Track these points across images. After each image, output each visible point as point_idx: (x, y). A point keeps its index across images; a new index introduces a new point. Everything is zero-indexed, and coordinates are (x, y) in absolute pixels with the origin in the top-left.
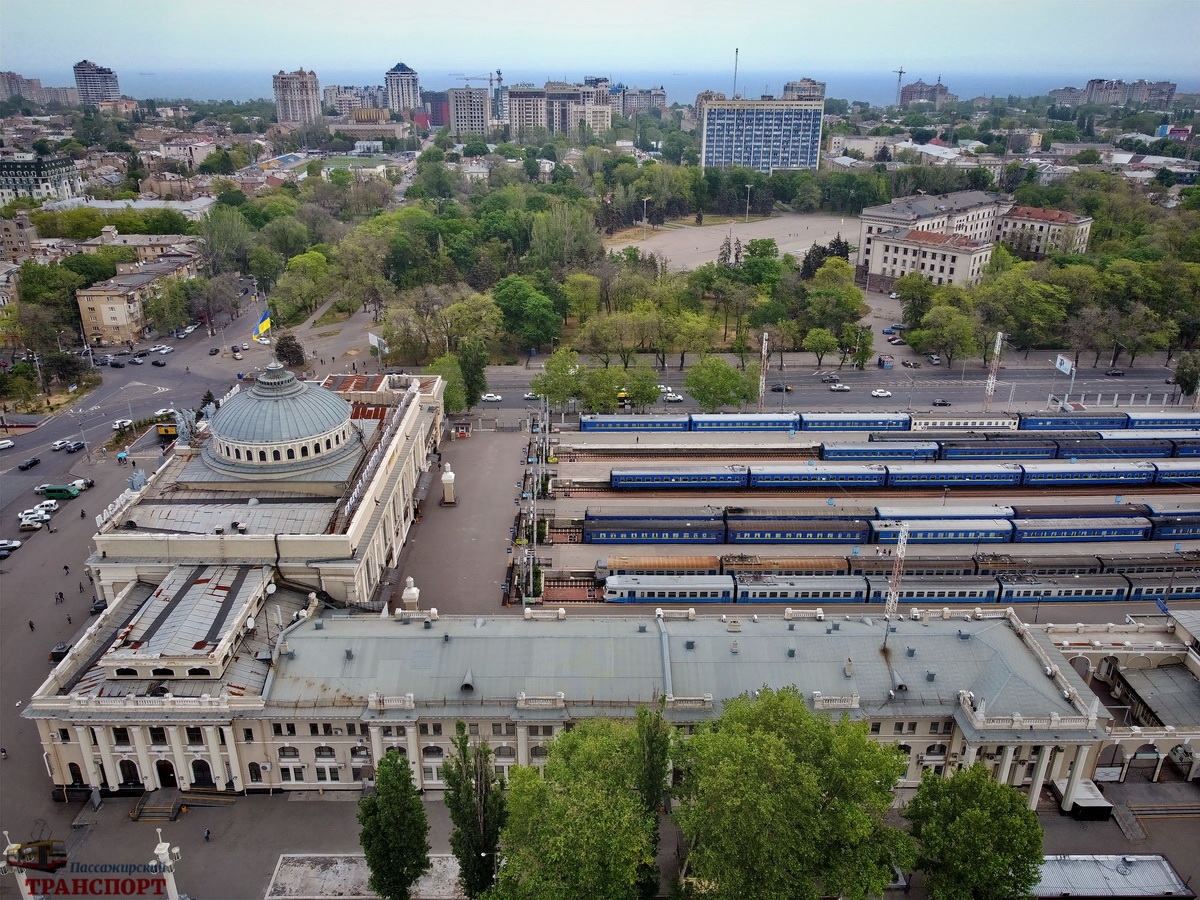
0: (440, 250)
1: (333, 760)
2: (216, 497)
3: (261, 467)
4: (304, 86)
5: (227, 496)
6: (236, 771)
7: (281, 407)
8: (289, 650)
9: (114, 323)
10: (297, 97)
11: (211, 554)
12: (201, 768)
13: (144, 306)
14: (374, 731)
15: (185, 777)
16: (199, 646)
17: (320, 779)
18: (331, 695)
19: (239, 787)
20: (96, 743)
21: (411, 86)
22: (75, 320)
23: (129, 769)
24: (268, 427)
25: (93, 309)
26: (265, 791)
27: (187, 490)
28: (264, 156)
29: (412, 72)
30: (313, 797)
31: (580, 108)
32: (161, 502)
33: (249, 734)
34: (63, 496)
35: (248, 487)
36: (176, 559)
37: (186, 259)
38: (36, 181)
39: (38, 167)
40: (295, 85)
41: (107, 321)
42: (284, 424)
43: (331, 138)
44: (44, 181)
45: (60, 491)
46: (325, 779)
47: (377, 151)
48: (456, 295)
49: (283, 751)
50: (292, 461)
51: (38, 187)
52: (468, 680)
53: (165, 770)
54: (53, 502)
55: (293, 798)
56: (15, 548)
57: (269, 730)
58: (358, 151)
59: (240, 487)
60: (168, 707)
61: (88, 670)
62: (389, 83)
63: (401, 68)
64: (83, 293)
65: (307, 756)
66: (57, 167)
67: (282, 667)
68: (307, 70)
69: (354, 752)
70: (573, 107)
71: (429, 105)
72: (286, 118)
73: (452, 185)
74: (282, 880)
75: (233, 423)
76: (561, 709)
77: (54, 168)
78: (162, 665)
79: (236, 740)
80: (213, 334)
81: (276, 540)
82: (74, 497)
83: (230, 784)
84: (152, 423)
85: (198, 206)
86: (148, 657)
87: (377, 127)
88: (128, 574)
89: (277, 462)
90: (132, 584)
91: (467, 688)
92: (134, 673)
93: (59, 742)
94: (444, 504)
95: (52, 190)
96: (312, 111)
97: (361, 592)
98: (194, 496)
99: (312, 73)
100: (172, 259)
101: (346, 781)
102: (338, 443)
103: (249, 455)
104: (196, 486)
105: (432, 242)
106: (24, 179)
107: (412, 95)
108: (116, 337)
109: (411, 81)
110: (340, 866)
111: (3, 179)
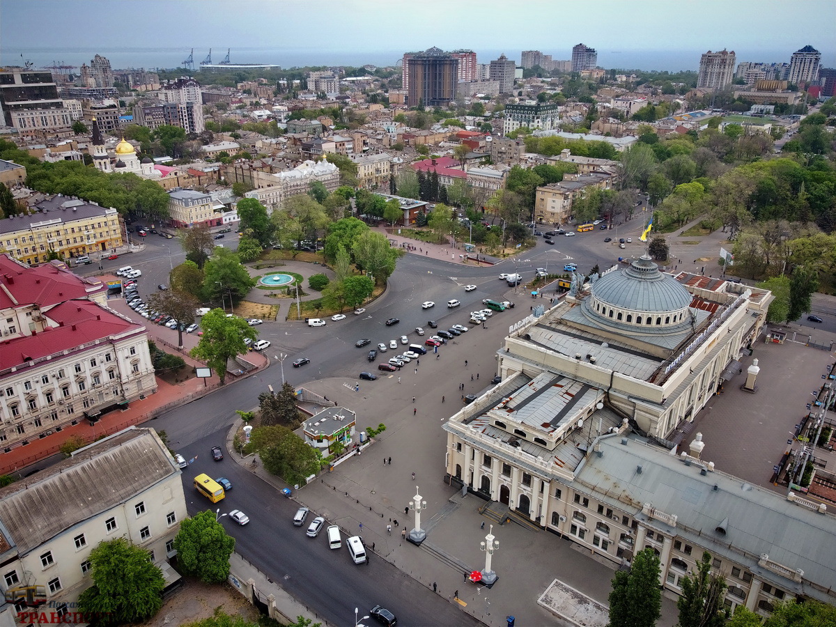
0: (800, 194)
1: (607, 535)
2: (582, 335)
3: (617, 324)
4: (723, 62)
5: (589, 336)
6: (544, 513)
7: (642, 287)
8: (600, 450)
9: (552, 210)
10: (716, 70)
11: (570, 370)
12: (525, 501)
13: (573, 202)
14: (641, 529)
15: (514, 503)
16: (545, 425)
17: (594, 543)
18: (618, 492)
19: (543, 523)
20: (473, 459)
21: (812, 65)
22: (531, 204)
23: (486, 481)
24: (629, 298)
25: (543, 200)
26: (558, 534)
27: (566, 325)
28: (680, 111)
29: (816, 52)
30: (586, 553)
32: (548, 328)
33: (559, 493)
34: (496, 308)
35: (604, 335)
36: (547, 367)
37: (607, 176)
38: (533, 117)
39: (536, 109)
40: (717, 61)
41: (549, 209)
42: (640, 299)
43: (734, 101)
44: (538, 118)
45: (495, 305)
46: (598, 545)
47: (768, 113)
48: (804, 232)
49: (576, 514)
50: (638, 325)
51: (533, 122)
52: (723, 525)
53: (505, 492)
54: (490, 310)
55: (574, 547)
56: (464, 331)
57: (572, 497)
58: (752, 112)
59: (599, 333)
60: (517, 455)
61: (481, 415)
62: (794, 61)
63: (808, 49)
64: (541, 189)
65: (590, 525)
66: (547, 110)
67: (592, 459)
68: (729, 50)
69: (623, 537)
71: (824, 79)
72: (703, 85)
73: (826, 144)
74: (551, 595)
75: (606, 290)
76: (797, 583)
77: (545, 110)
78: (521, 428)
79: (550, 494)
80: (610, 228)
81: (612, 375)
82: (502, 311)
83: (538, 519)
84: (557, 277)
85: (625, 142)
86: (515, 420)
87: (774, 95)
88: (518, 366)
89: (628, 323)
90: (518, 373)
91: (721, 531)
92: (505, 427)
93: (455, 450)
94: (743, 388)
95: (541, 124)
96: (725, 81)
97: (661, 430)
98: (569, 330)
99: (733, 53)
100: (599, 175)
101: (611, 553)
102: (674, 321)
103: (611, 313)
104: (572, 324)
105: (795, 188)
106: (527, 116)
107: (811, 71)
108: (551, 220)
109: (813, 60)
110: (590, 607)
111: (516, 115)
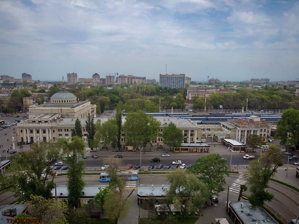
1: (68, 137)
4: (74, 76)
6: (51, 139)
7: (64, 94)
8: (62, 119)
9: (30, 104)
10: (72, 78)
11: (49, 112)
12: (45, 138)
18: (69, 124)
20: (27, 133)
22: (22, 102)
23: (32, 138)
25: (26, 101)
29: (98, 75)
31: (135, 80)
33: (54, 131)
35: (57, 106)
36: (43, 113)
39: (14, 84)
40: (72, 76)
41: (28, 103)
44: (15, 87)
45: (18, 121)
49: (59, 135)
57: (58, 130)
62: (93, 77)
63: (96, 74)
64: (24, 98)
65: (64, 136)
66: (19, 85)
67: (61, 121)
68: (75, 73)
70: (133, 80)
71: (102, 81)
72: (69, 83)
78: (40, 120)
81: (61, 109)
86: (38, 119)
87: (90, 84)
92: (35, 122)
93: (20, 133)
96: (75, 81)
103: (57, 101)
104: (47, 106)
106: (11, 87)
107: (98, 79)
109: (98, 77)
111: (6, 87)
